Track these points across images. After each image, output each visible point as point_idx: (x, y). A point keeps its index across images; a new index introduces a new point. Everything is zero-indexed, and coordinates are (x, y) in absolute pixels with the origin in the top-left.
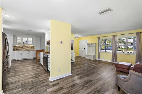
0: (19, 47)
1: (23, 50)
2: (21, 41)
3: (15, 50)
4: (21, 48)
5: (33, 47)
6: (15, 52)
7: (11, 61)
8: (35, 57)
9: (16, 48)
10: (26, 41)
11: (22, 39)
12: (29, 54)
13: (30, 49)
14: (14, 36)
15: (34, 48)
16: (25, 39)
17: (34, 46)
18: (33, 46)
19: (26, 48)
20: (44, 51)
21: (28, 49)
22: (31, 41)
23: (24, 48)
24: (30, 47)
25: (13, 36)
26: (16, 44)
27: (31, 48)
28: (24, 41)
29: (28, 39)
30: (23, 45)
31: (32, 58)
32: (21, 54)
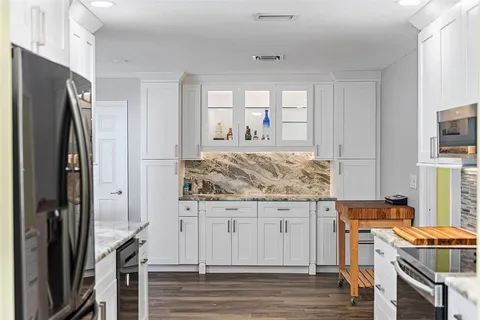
0: (218, 167)
1: (249, 192)
2: (228, 121)
3: (195, 188)
4: (233, 172)
5: (318, 173)
6: (193, 204)
7: (152, 276)
8: (330, 258)
9: (199, 175)
10: (267, 121)
11: (239, 106)
12: (284, 227)
13: (295, 183)
14: (187, 81)
15: (325, 179)
16: (258, 98)
17: (322, 157)
18: (315, 163)
19: (266, 178)
20: (412, 215)
21: (280, 183)
22: (303, 116)
23: (249, 180)
24: (297, 167)
25: (182, 84)
26: (200, 147)
27: (306, 176)
28: (254, 119)
29: (276, 99)
30: (242, 153)
31: (312, 271)
32: (232, 227)
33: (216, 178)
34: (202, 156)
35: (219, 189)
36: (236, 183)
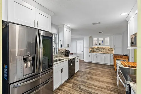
0: (95, 48)
1: (99, 52)
2: (96, 42)
3: (92, 51)
4: (97, 49)
5: (111, 50)
6: (91, 53)
9: (93, 50)
11: (98, 40)
12: (105, 57)
13: (107, 51)
14: (90, 37)
15: (112, 51)
16: (101, 39)
18: (111, 48)
19: (103, 50)
21: (105, 51)
22: (108, 41)
23: (100, 50)
24: (107, 49)
26: (92, 46)
27: (109, 50)
28: (100, 42)
29: (104, 39)
30: (99, 47)
31: (109, 65)
32: (96, 57)
33: (95, 50)
34: (93, 47)
35: (95, 52)
36: (98, 51)
